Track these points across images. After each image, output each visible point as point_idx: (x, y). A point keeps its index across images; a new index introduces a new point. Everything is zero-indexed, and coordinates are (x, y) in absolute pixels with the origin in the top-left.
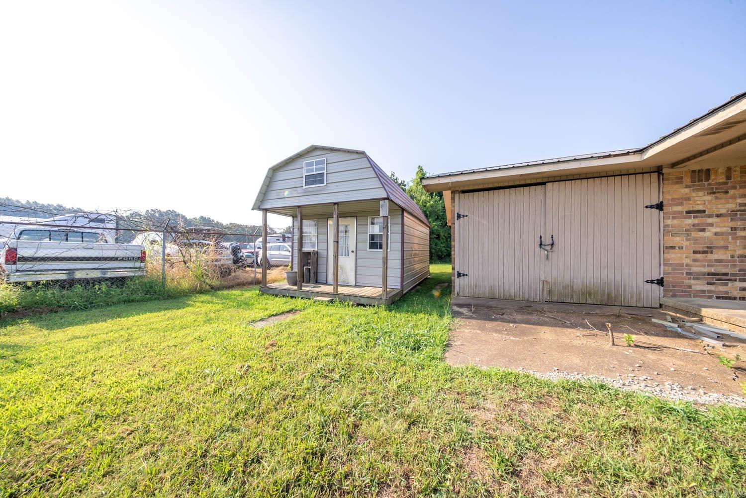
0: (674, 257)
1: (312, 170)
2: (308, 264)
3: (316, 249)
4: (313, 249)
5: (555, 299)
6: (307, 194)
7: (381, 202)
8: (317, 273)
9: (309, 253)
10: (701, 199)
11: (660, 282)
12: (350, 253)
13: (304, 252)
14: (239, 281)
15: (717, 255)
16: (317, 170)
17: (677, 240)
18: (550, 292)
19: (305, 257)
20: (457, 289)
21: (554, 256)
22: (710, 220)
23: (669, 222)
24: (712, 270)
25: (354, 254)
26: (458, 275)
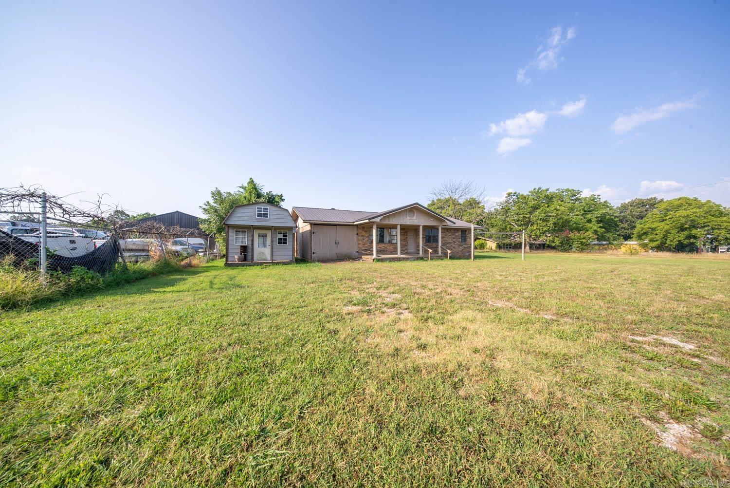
0: (360, 246)
1: (261, 211)
3: (246, 245)
4: (243, 245)
6: (258, 220)
10: (364, 233)
11: (358, 252)
12: (268, 246)
15: (366, 245)
16: (264, 211)
17: (360, 242)
18: (338, 257)
20: (313, 258)
21: (338, 246)
22: (365, 238)
23: (359, 238)
25: (270, 246)
26: (313, 253)
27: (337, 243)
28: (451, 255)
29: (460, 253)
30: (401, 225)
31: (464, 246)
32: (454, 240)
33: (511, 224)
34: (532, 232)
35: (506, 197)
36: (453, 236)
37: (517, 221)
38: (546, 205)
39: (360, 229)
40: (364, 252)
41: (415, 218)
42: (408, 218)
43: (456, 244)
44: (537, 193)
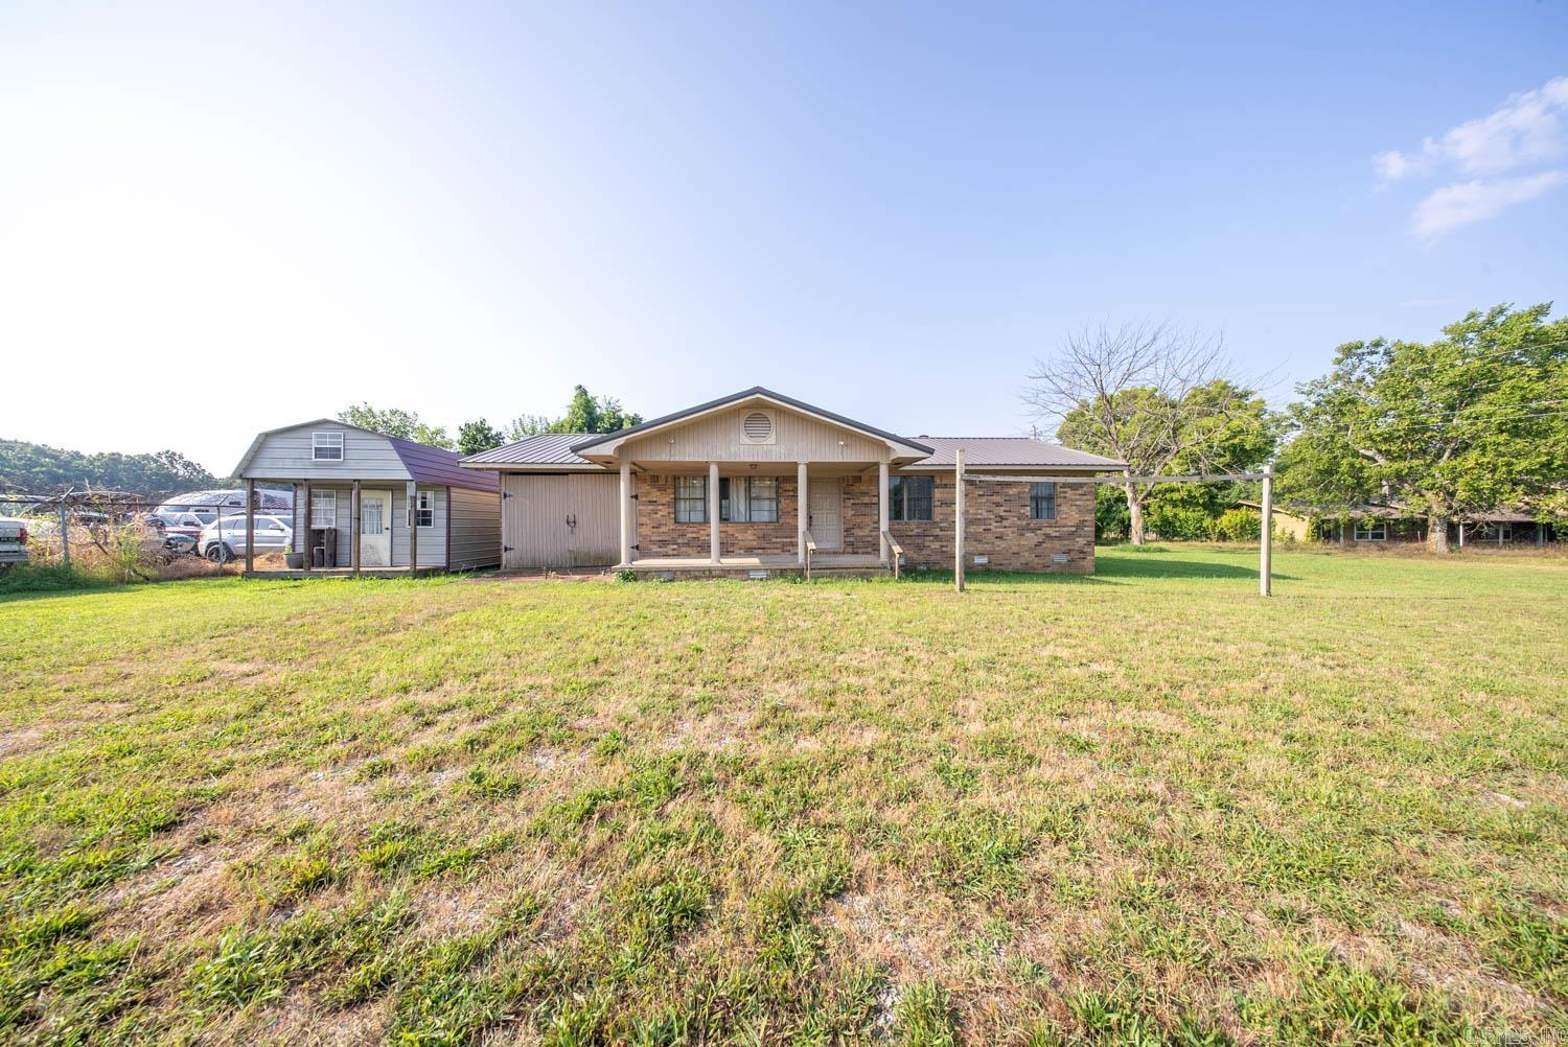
0: (644, 530)
1: (325, 443)
2: (321, 544)
3: (333, 526)
4: (327, 527)
5: (579, 564)
6: (317, 466)
7: (408, 483)
8: (335, 555)
9: (321, 531)
10: (655, 495)
11: (637, 547)
12: (384, 531)
13: (314, 531)
14: (189, 571)
15: (663, 529)
16: (331, 443)
17: (644, 520)
18: (575, 559)
19: (315, 536)
20: (504, 563)
21: (576, 530)
22: (660, 507)
23: (641, 507)
24: (661, 539)
25: (389, 531)
26: (506, 549)
27: (572, 523)
28: (902, 562)
29: (1027, 556)
30: (720, 465)
31: (1048, 531)
32: (1001, 511)
33: (1356, 454)
34: (1454, 480)
35: (1339, 362)
36: (996, 499)
37: (1385, 440)
38: (1534, 372)
39: (645, 481)
40: (655, 549)
41: (772, 439)
42: (745, 439)
43: (1005, 523)
44: (1487, 328)
